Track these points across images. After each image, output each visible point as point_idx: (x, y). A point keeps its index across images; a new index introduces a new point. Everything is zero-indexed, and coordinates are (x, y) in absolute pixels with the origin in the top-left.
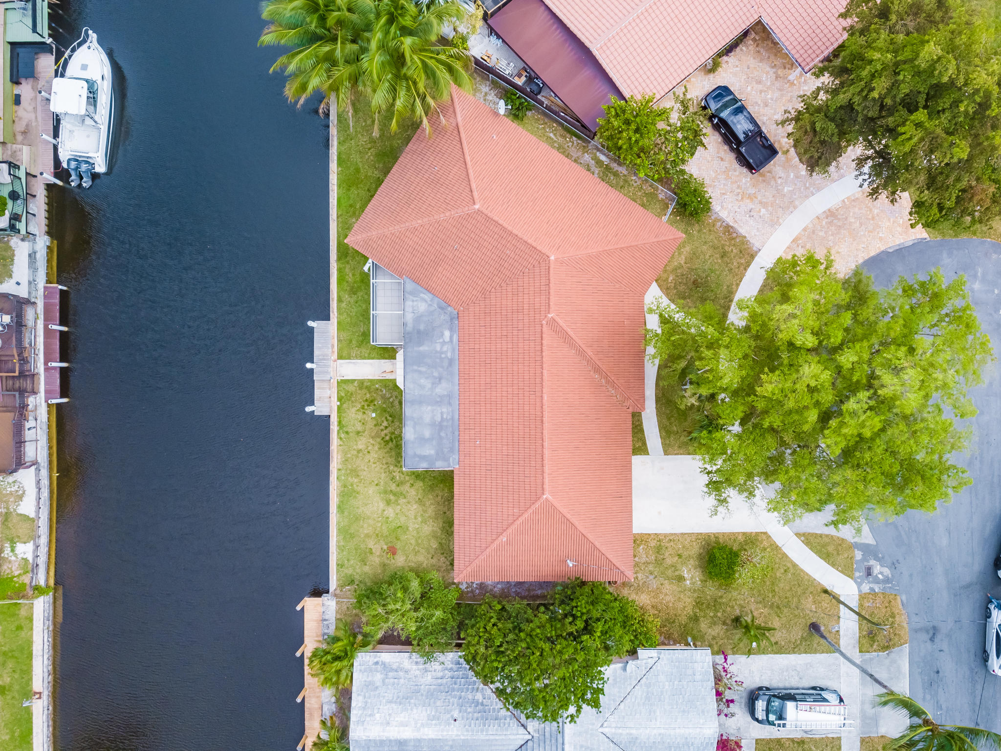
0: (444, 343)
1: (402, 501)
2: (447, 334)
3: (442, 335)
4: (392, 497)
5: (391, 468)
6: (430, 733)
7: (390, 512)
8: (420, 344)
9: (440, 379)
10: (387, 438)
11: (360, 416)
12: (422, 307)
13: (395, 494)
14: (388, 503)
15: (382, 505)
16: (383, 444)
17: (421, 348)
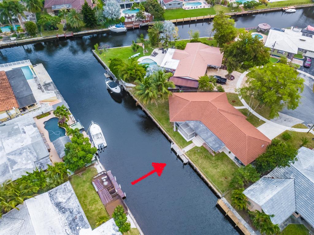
0: (202, 127)
1: (219, 166)
2: (201, 125)
3: (201, 126)
4: (216, 167)
5: (211, 162)
6: (275, 193)
7: (218, 170)
8: (198, 129)
9: (207, 133)
10: (204, 157)
11: (195, 157)
12: (193, 124)
13: (216, 166)
14: (216, 169)
15: (215, 170)
16: (205, 159)
17: (199, 130)
